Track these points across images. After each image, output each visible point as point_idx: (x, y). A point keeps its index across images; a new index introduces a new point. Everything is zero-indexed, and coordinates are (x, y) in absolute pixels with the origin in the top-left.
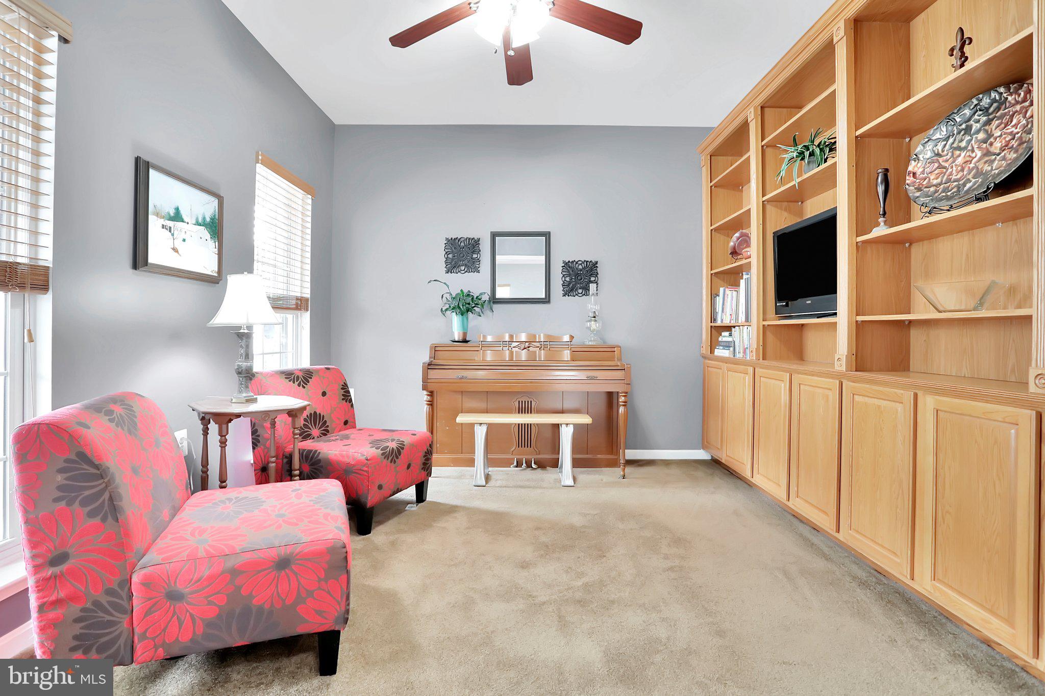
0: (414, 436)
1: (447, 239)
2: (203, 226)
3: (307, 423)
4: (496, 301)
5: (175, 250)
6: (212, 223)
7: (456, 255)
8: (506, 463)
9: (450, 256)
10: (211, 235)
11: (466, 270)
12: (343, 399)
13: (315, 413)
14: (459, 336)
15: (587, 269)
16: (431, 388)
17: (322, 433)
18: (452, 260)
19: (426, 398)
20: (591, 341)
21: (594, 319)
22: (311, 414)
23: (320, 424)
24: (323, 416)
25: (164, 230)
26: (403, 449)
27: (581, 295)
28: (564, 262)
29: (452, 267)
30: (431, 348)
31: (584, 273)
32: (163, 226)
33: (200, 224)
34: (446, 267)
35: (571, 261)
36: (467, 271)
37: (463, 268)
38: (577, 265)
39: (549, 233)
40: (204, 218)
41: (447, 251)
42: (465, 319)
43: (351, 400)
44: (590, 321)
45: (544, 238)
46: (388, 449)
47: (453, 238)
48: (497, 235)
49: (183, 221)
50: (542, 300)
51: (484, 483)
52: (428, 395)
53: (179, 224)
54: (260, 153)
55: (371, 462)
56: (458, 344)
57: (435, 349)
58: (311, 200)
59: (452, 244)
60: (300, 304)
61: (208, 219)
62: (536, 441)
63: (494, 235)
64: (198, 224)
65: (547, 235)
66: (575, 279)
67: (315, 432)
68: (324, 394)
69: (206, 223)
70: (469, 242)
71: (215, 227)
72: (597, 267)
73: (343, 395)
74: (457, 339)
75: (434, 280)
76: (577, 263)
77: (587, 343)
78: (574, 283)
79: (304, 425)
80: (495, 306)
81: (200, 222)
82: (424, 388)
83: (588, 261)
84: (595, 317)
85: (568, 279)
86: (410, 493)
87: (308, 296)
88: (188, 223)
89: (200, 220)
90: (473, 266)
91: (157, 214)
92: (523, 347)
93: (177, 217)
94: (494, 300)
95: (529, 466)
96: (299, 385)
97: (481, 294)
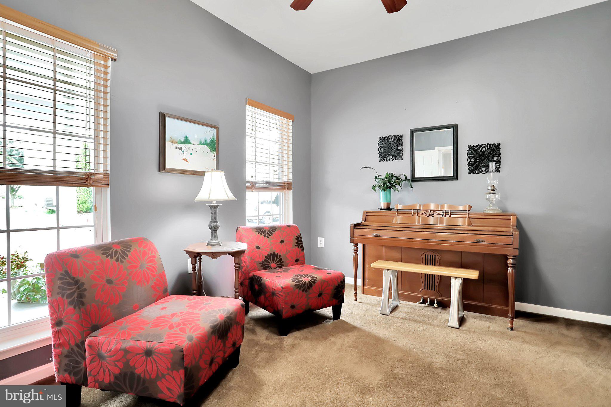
0: (329, 275)
1: (380, 138)
2: (205, 145)
3: (268, 260)
4: (415, 179)
5: (185, 160)
6: (212, 143)
7: (386, 148)
8: (414, 299)
9: (382, 149)
10: (211, 150)
11: (393, 158)
12: (296, 246)
13: (274, 253)
14: (384, 205)
15: (490, 151)
16: (356, 242)
17: (278, 266)
18: (384, 152)
19: (353, 248)
20: (490, 210)
21: (493, 191)
22: (271, 254)
23: (277, 260)
24: (280, 255)
25: (178, 149)
26: (314, 283)
27: (485, 172)
28: (470, 147)
29: (383, 157)
30: (364, 214)
31: (487, 154)
32: (177, 148)
33: (203, 144)
34: (379, 158)
35: (475, 145)
36: (393, 160)
37: (391, 157)
38: (481, 149)
39: (456, 125)
40: (206, 141)
41: (380, 146)
42: (388, 193)
43: (302, 246)
44: (490, 193)
45: (452, 129)
46: (302, 282)
47: (384, 137)
48: (414, 131)
49: (190, 144)
50: (450, 178)
51: (388, 313)
52: (355, 246)
53: (188, 146)
54: (248, 99)
55: (285, 290)
56: (383, 212)
57: (366, 215)
58: (292, 123)
59: (384, 140)
60: (285, 186)
61: (209, 141)
62: (438, 286)
63: (413, 132)
64: (201, 144)
65: (455, 127)
66: (478, 160)
67: (273, 265)
68: (282, 242)
69: (207, 143)
70: (395, 138)
71: (214, 145)
72: (500, 148)
73: (296, 243)
74: (383, 208)
75: (365, 167)
76: (481, 146)
77: (486, 212)
78: (478, 163)
79: (265, 260)
80: (414, 184)
81: (203, 143)
82: (352, 241)
83: (491, 144)
84: (493, 190)
85: (473, 160)
86: (328, 311)
87: (291, 181)
88: (194, 144)
89: (203, 142)
90: (398, 155)
91: (173, 141)
92: (428, 214)
93: (186, 141)
94: (414, 179)
95: (432, 303)
96: (265, 236)
97: (400, 175)
